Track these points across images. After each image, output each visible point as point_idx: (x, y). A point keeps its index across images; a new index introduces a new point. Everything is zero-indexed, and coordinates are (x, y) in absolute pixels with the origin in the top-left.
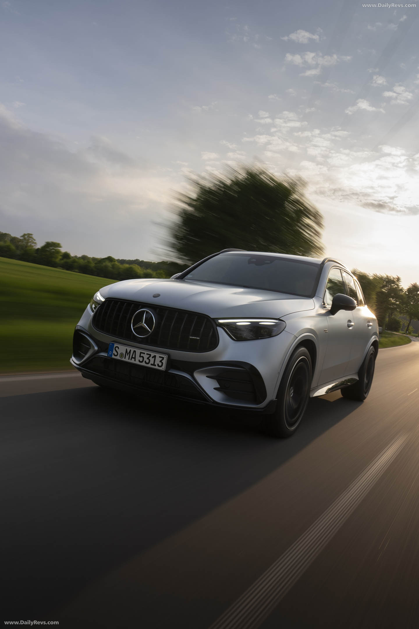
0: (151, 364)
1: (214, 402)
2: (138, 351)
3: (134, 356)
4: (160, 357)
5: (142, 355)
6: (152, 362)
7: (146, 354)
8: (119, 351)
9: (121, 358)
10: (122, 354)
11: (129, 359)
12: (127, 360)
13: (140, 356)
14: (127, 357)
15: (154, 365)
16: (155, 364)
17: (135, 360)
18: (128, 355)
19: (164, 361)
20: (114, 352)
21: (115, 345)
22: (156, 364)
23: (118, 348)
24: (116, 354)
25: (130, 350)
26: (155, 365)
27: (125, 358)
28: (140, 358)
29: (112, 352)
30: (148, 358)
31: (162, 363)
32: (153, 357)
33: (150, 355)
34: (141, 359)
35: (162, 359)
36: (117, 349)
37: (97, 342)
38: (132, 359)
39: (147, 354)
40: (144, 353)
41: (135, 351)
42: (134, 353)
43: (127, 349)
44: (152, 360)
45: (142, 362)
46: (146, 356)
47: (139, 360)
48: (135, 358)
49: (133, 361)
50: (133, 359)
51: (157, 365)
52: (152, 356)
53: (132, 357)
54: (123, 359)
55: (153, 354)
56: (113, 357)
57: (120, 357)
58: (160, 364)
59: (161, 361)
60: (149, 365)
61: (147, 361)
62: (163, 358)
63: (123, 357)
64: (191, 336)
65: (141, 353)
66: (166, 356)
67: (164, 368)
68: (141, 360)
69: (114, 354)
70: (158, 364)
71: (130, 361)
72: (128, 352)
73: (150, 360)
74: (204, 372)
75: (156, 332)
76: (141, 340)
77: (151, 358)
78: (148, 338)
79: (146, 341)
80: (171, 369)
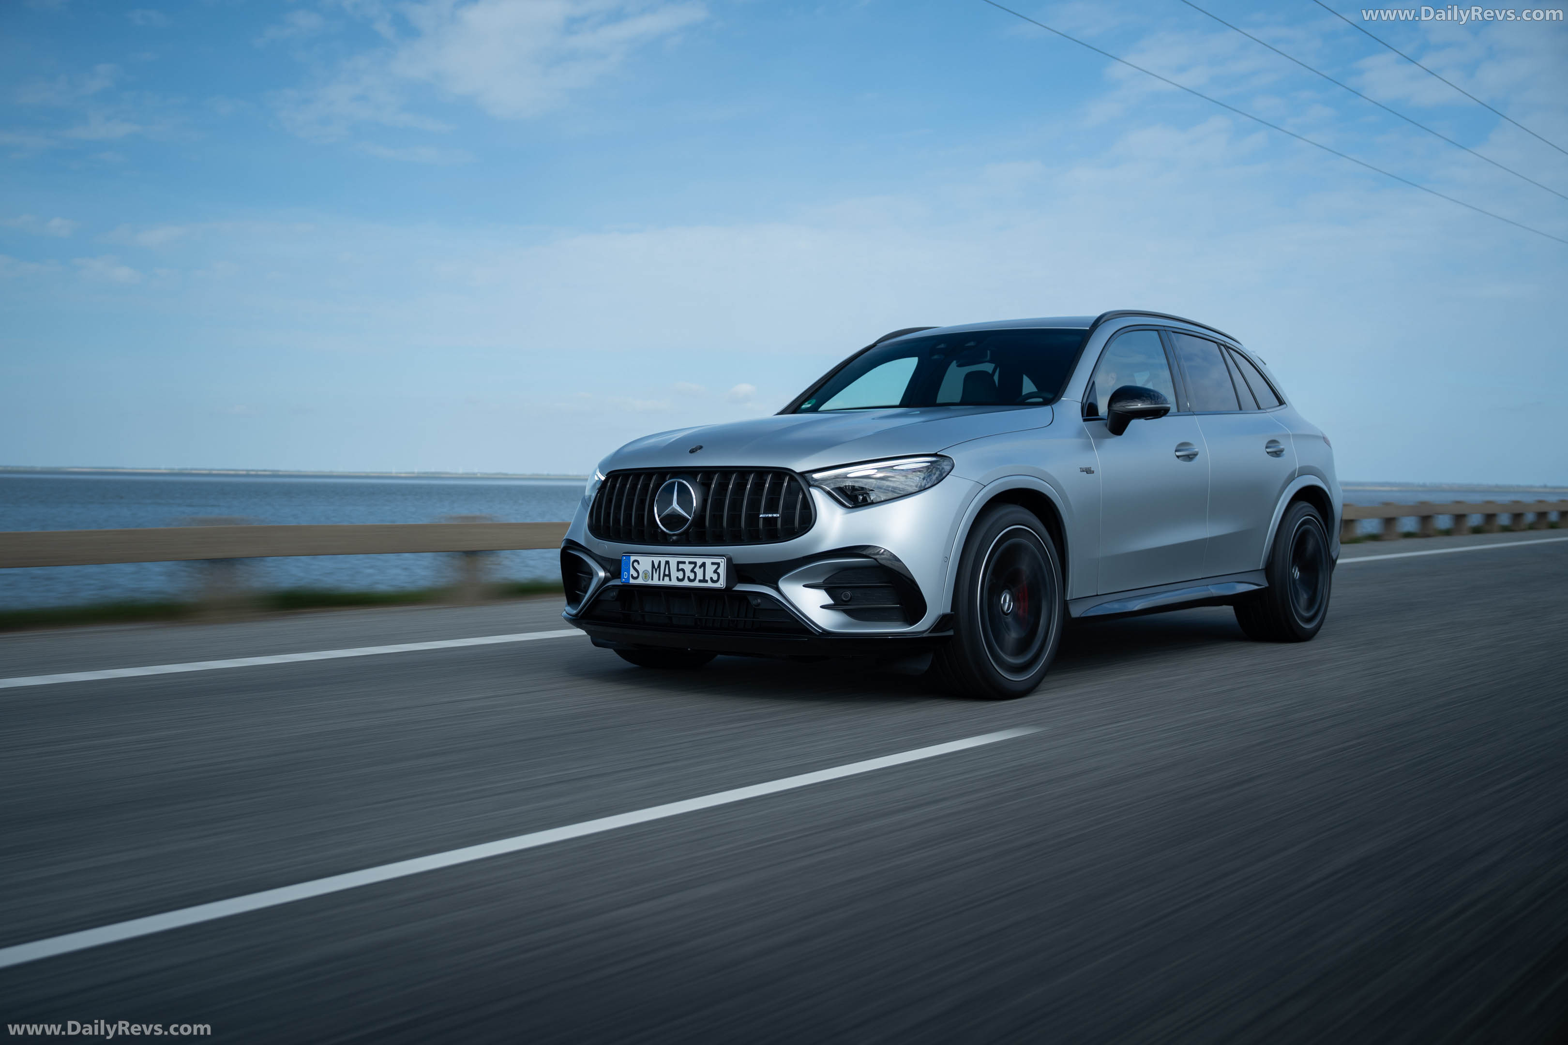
0: (700, 581)
1: (826, 633)
2: (673, 561)
3: (667, 573)
4: (713, 564)
5: (681, 566)
6: (700, 576)
7: (687, 563)
8: (641, 569)
9: (644, 581)
10: (646, 575)
11: (659, 580)
12: (656, 582)
13: (678, 570)
14: (656, 576)
15: (704, 580)
16: (706, 579)
17: (670, 580)
18: (656, 573)
19: (722, 571)
21: (632, 558)
22: (708, 578)
23: (639, 563)
24: (635, 575)
25: (660, 562)
26: (706, 581)
27: (652, 579)
28: (678, 572)
29: (629, 572)
30: (692, 571)
31: (719, 575)
32: (700, 567)
33: (695, 563)
34: (680, 575)
35: (716, 567)
36: (636, 564)
37: (603, 562)
38: (665, 578)
39: (690, 563)
40: (684, 563)
41: (667, 563)
42: (667, 565)
43: (653, 561)
44: (699, 572)
45: (682, 580)
46: (688, 568)
47: (677, 577)
48: (669, 575)
49: (666, 582)
50: (667, 579)
51: (709, 581)
52: (698, 564)
53: (665, 575)
54: (650, 582)
55: (699, 561)
56: (632, 581)
58: (715, 577)
60: (696, 584)
61: (692, 576)
62: (718, 564)
63: (648, 578)
64: (763, 514)
65: (679, 563)
66: (723, 560)
67: (723, 584)
68: (681, 577)
69: (632, 575)
70: (711, 578)
71: (661, 583)
72: (656, 567)
73: (695, 573)
74: (796, 579)
75: (700, 518)
76: (674, 538)
77: (697, 570)
78: (686, 532)
79: (685, 540)
80: (738, 585)
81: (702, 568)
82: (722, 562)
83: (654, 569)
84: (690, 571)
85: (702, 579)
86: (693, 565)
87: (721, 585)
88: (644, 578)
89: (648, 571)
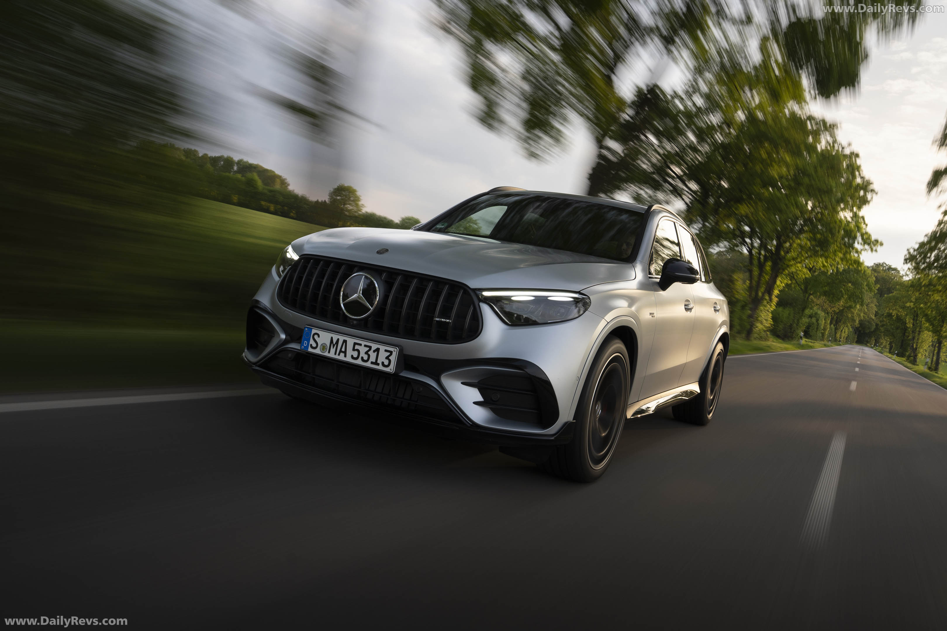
0: (372, 363)
1: (475, 425)
2: (351, 341)
3: (343, 350)
4: (386, 351)
5: (357, 347)
6: (373, 359)
7: (363, 345)
8: (320, 341)
9: (321, 352)
10: (324, 347)
12: (332, 355)
13: (354, 350)
14: (333, 350)
15: (376, 363)
16: (378, 362)
17: (345, 356)
18: (333, 347)
19: (393, 358)
20: (312, 342)
21: (314, 331)
22: (379, 361)
23: (319, 336)
24: (314, 345)
25: (338, 340)
26: (378, 364)
27: (329, 352)
28: (353, 352)
29: (308, 341)
30: (367, 353)
31: (390, 361)
32: (374, 351)
33: (370, 347)
34: (355, 354)
35: (389, 354)
36: (316, 337)
37: (286, 327)
38: (341, 353)
39: (365, 346)
40: (360, 345)
41: (345, 342)
42: (344, 343)
43: (332, 338)
44: (373, 356)
45: (356, 359)
46: (363, 350)
47: (352, 356)
48: (345, 353)
49: (341, 357)
50: (342, 355)
51: (380, 365)
52: (373, 349)
53: (341, 351)
54: (326, 354)
55: (374, 346)
56: (310, 350)
57: (320, 350)
58: (386, 362)
59: (387, 358)
60: (368, 364)
61: (366, 357)
62: (391, 353)
63: (325, 350)
64: (438, 318)
65: (355, 344)
66: (396, 350)
67: (392, 369)
68: (355, 356)
69: (311, 345)
70: (383, 363)
71: (337, 357)
72: (334, 343)
73: (369, 356)
74: (456, 377)
75: (380, 311)
76: (355, 322)
77: (371, 353)
78: (366, 319)
79: (363, 325)
80: (404, 371)
81: (376, 353)
82: (394, 351)
83: (332, 344)
84: (364, 353)
85: (374, 361)
86: (368, 349)
87: (391, 370)
88: (321, 350)
89: (326, 345)
